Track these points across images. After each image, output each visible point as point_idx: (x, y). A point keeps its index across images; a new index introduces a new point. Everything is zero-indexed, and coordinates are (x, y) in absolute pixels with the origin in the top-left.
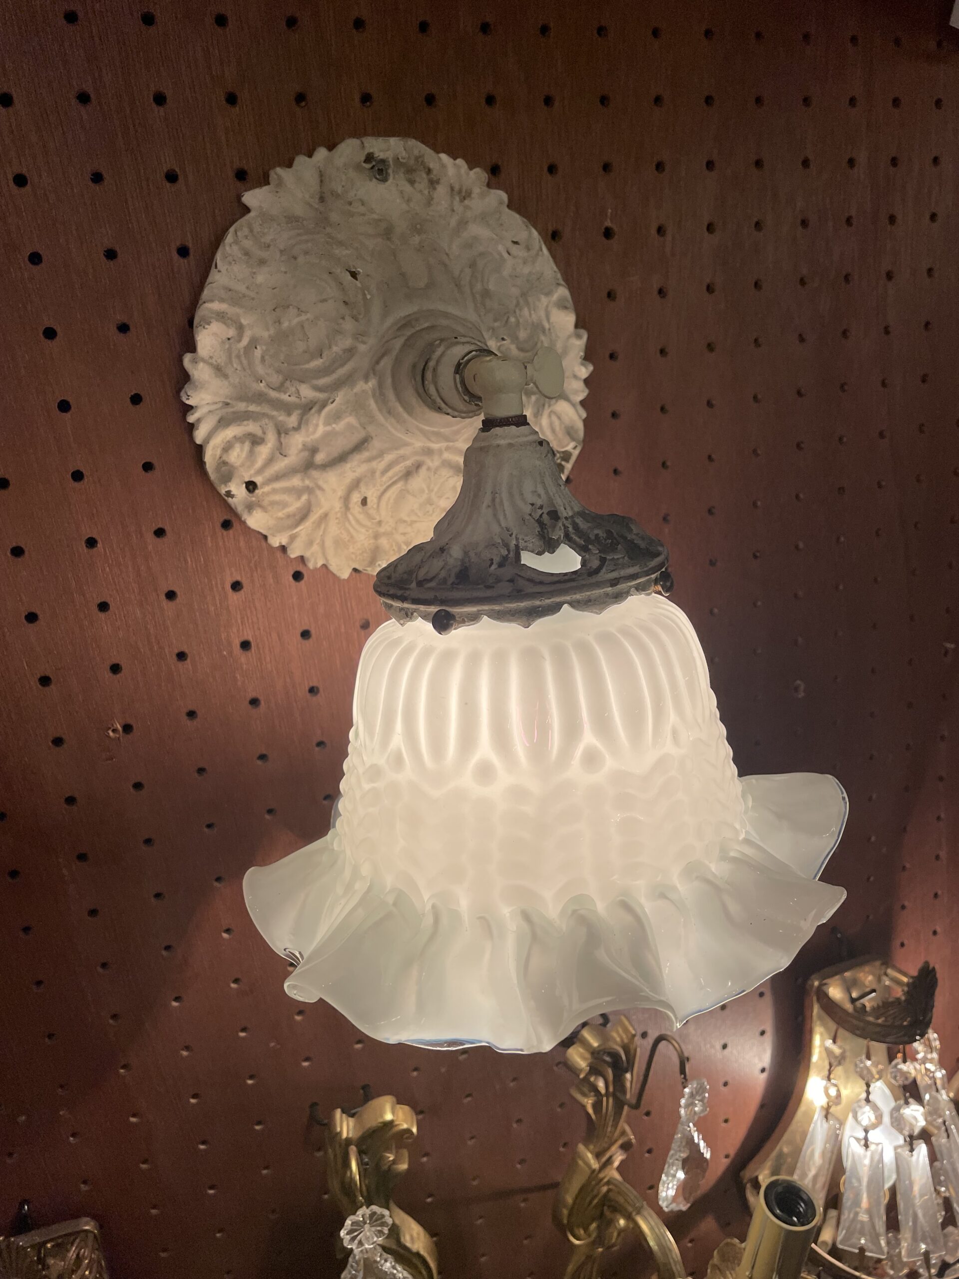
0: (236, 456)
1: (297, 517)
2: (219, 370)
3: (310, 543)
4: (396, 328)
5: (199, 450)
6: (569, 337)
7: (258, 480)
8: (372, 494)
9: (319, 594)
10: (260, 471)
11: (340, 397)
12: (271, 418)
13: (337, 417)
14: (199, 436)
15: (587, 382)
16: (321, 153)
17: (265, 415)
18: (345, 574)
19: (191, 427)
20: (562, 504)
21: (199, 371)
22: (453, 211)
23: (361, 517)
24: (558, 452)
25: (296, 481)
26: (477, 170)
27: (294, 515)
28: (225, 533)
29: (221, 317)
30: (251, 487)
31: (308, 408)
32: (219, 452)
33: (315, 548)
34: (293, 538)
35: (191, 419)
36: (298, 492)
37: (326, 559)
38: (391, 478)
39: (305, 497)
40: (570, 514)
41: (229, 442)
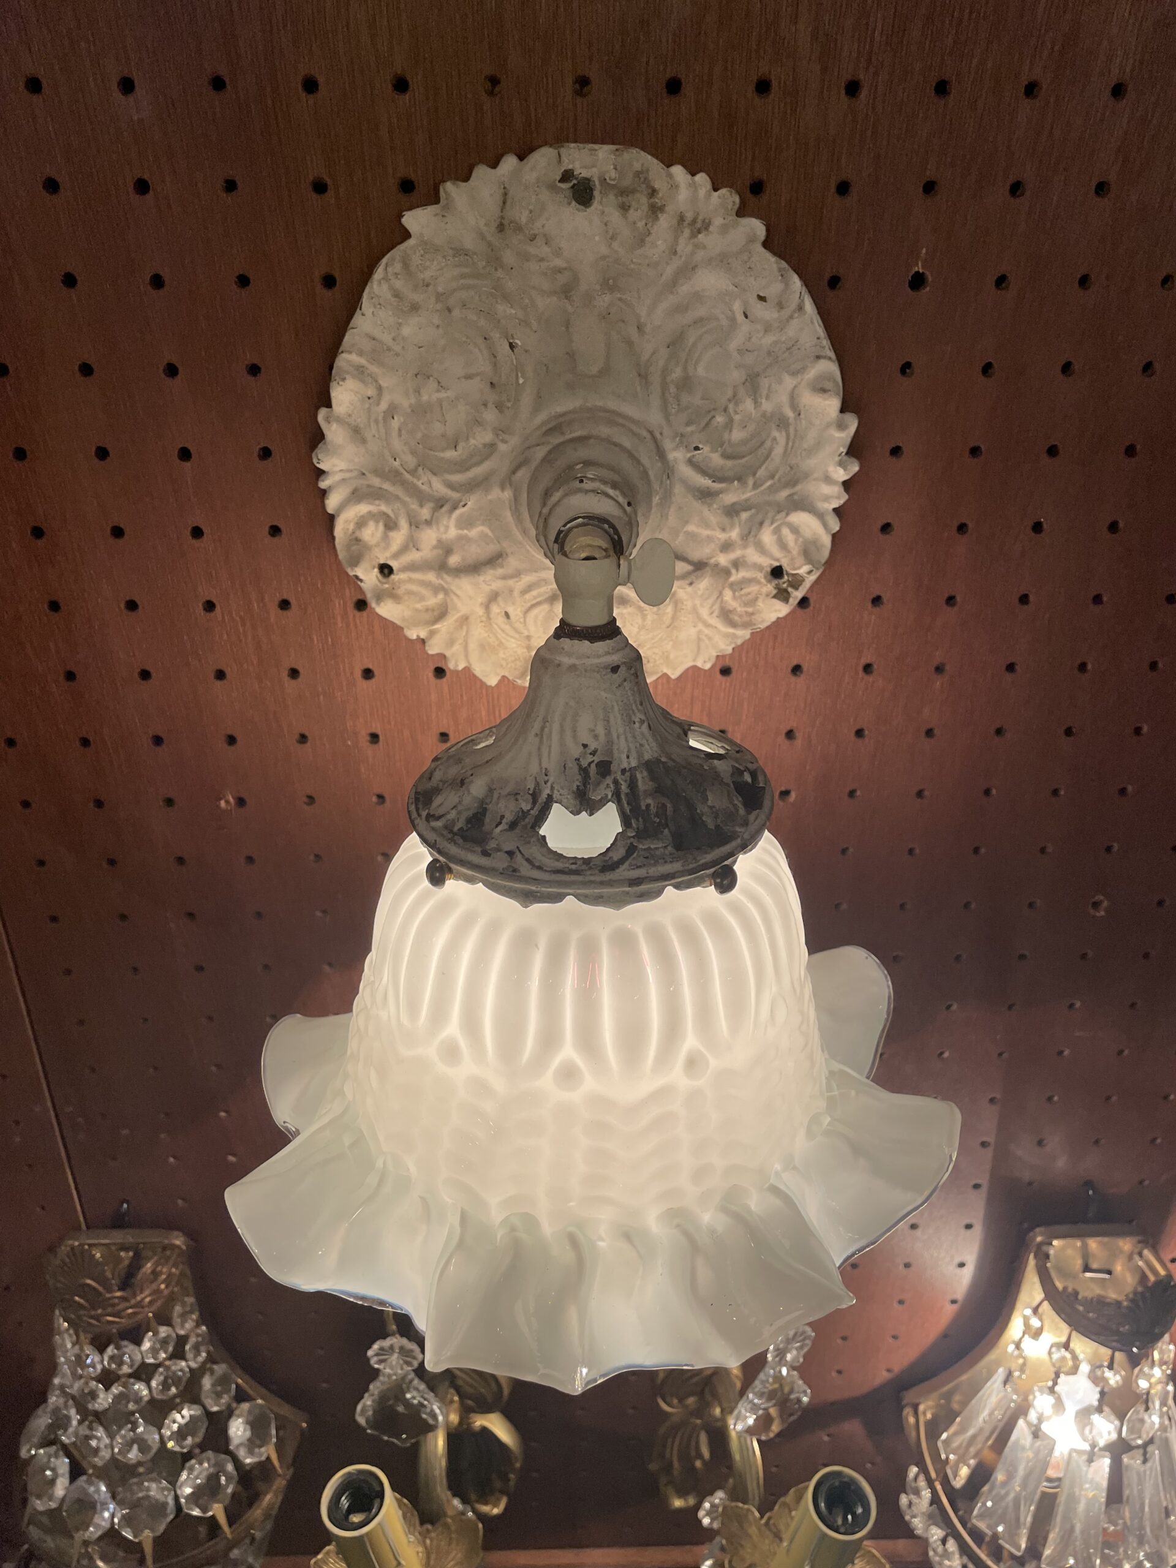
0: (371, 533)
1: (436, 613)
2: (356, 433)
3: (451, 642)
4: (544, 429)
5: (331, 519)
6: (828, 426)
7: (394, 564)
8: (515, 611)
9: (462, 696)
10: (396, 556)
11: (473, 502)
12: (404, 504)
13: (466, 523)
14: (332, 503)
15: (847, 485)
16: (509, 162)
17: (397, 498)
18: (492, 681)
19: (324, 493)
20: (626, 750)
21: (334, 433)
22: (675, 253)
23: (507, 628)
24: (788, 574)
25: (431, 577)
26: (724, 191)
27: (433, 610)
28: (358, 614)
29: (360, 373)
30: (386, 571)
31: (440, 504)
32: (351, 527)
33: (457, 648)
34: (432, 633)
35: (323, 484)
36: (436, 589)
37: (468, 662)
38: (535, 598)
39: (441, 596)
40: (634, 764)
41: (363, 517)
